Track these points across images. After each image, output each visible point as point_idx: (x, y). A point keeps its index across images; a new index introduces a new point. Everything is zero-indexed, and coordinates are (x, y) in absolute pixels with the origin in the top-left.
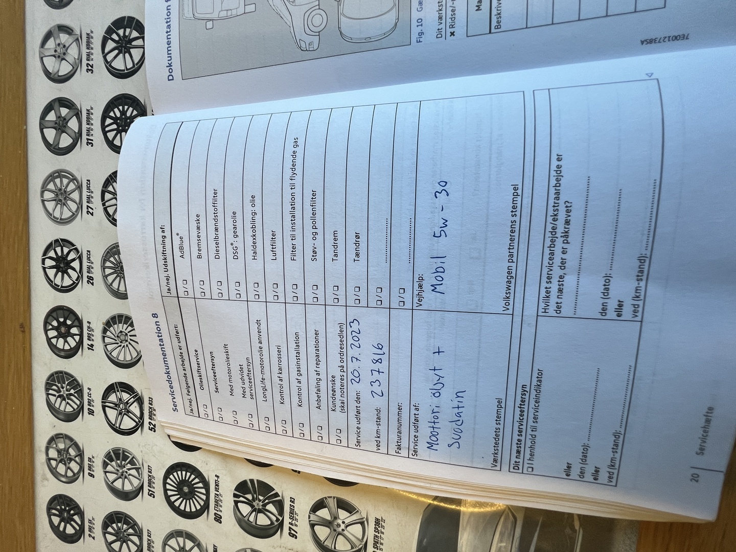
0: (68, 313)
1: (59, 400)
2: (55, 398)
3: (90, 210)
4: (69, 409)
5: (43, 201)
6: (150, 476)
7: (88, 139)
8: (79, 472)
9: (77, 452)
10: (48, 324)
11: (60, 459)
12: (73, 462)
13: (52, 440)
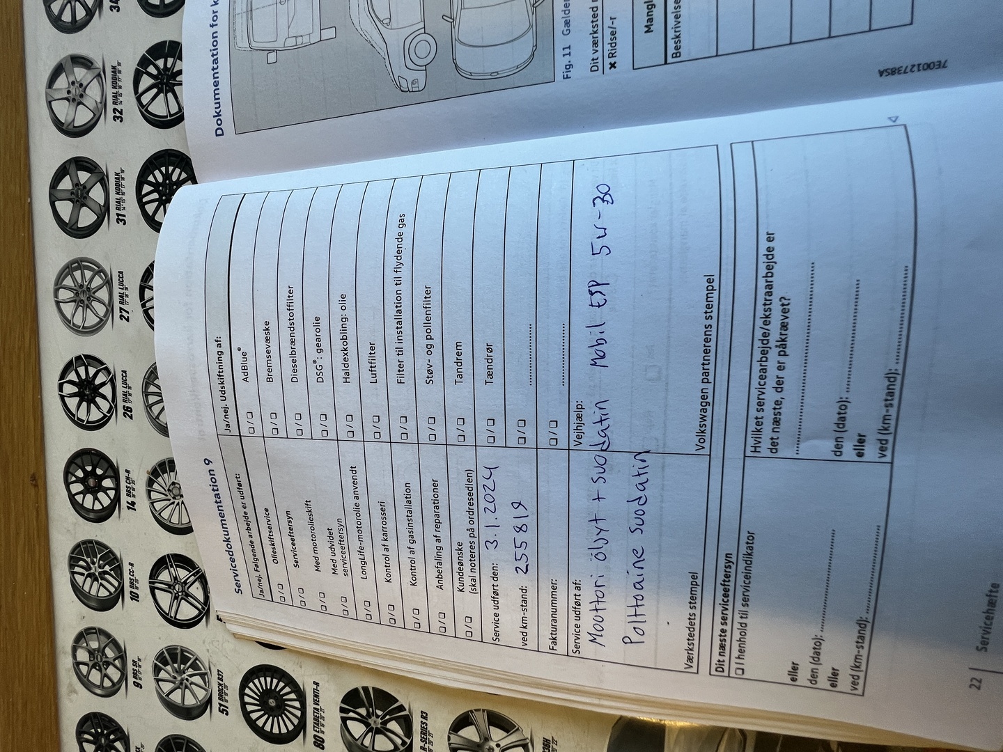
0: (98, 458)
1: (89, 580)
2: (83, 578)
3: (124, 314)
4: (103, 593)
5: (58, 303)
6: (220, 685)
7: (118, 215)
8: (120, 681)
9: (117, 653)
10: (70, 475)
11: (92, 663)
12: (111, 667)
13: (80, 637)
